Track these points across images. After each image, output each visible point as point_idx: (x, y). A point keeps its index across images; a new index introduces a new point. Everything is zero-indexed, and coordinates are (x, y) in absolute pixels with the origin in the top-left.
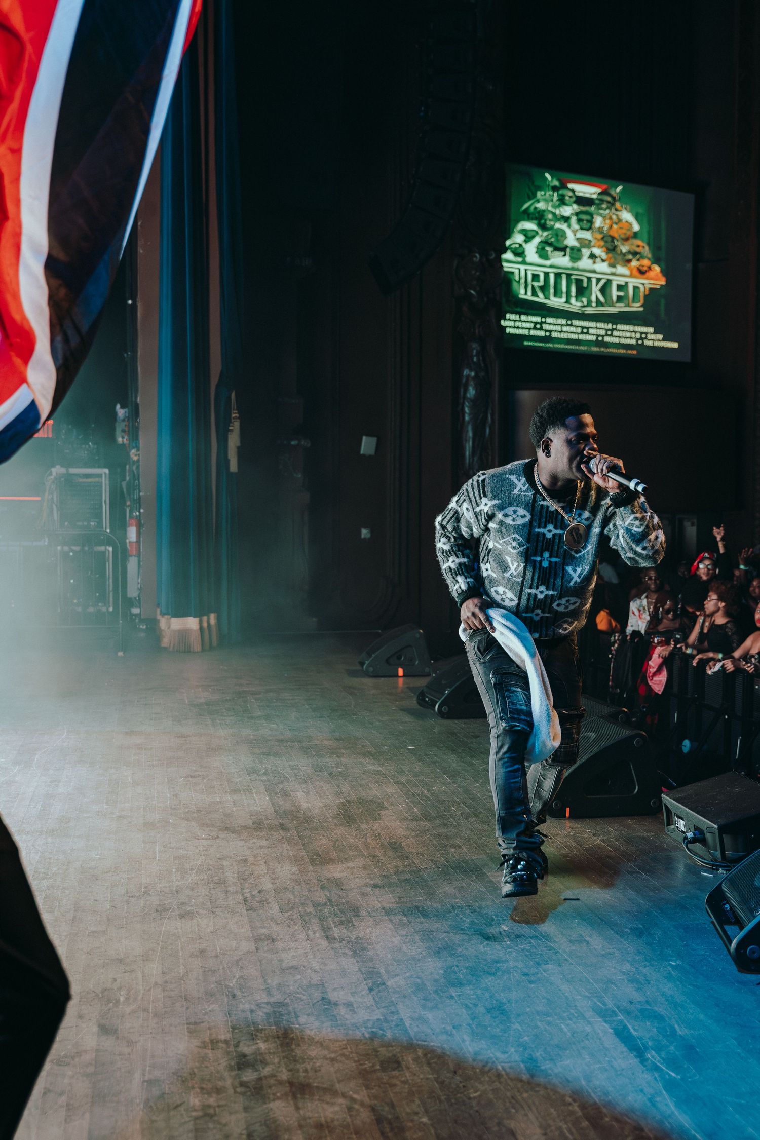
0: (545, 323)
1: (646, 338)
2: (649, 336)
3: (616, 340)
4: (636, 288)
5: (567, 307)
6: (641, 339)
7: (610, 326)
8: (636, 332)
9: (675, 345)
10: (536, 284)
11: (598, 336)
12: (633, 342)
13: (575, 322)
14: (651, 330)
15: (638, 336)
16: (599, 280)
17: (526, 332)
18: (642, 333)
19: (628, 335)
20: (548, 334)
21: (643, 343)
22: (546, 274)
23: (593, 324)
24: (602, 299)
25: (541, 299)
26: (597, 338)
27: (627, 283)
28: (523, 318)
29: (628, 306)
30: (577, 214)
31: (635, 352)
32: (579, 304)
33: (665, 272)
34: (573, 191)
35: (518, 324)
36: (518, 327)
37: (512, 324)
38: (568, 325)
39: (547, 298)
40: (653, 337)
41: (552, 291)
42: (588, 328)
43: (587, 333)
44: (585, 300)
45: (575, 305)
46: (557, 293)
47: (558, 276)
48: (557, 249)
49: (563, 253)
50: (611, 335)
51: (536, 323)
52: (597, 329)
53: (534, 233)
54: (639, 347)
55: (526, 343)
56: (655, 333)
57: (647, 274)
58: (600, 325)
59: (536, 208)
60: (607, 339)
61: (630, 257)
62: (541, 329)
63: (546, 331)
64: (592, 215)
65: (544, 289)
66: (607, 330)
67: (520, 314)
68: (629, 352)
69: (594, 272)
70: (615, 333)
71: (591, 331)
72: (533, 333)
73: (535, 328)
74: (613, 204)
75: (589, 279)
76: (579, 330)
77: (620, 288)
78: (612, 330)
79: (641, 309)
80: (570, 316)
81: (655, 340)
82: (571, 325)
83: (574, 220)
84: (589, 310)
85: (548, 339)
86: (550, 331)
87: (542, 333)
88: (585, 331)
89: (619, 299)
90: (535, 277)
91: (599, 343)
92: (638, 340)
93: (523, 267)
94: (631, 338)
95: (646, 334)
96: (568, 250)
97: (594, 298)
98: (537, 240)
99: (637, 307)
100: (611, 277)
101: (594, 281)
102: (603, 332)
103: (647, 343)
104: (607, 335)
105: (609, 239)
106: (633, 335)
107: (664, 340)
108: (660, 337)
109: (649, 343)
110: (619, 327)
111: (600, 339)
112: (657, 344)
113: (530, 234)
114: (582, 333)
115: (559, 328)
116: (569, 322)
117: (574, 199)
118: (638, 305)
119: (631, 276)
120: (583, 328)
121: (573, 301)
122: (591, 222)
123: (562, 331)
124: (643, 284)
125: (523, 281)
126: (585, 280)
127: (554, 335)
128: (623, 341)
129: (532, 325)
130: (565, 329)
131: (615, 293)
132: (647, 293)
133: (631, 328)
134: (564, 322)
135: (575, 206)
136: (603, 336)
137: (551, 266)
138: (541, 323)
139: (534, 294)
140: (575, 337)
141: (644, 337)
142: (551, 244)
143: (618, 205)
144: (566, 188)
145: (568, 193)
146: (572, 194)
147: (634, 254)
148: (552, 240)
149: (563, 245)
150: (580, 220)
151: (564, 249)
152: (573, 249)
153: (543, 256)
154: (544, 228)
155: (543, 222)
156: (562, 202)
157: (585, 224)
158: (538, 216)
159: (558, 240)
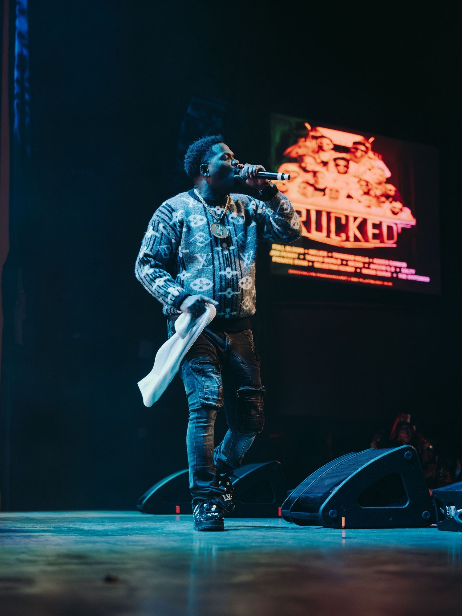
0: (308, 254)
1: (400, 272)
2: (403, 271)
3: (373, 273)
4: (390, 228)
6: (396, 272)
7: (367, 260)
8: (391, 266)
9: (426, 279)
11: (356, 268)
12: (388, 275)
13: (336, 255)
14: (404, 265)
15: (393, 269)
16: (355, 219)
17: (290, 262)
18: (396, 267)
19: (384, 268)
20: (311, 264)
21: (397, 276)
22: (308, 211)
23: (351, 257)
24: (359, 235)
26: (356, 270)
27: (381, 223)
28: (288, 248)
29: (382, 242)
30: (335, 160)
31: (390, 284)
32: (338, 238)
33: (414, 214)
34: (331, 141)
35: (283, 254)
36: (283, 257)
37: (277, 253)
38: (328, 257)
39: (309, 231)
40: (406, 271)
41: (313, 226)
42: (347, 261)
43: (347, 265)
44: (343, 236)
45: (335, 240)
46: (319, 228)
47: (319, 213)
48: (316, 189)
49: (322, 193)
50: (369, 268)
51: (299, 254)
52: (355, 262)
54: (394, 279)
55: (291, 271)
56: (408, 267)
57: (399, 215)
58: (358, 258)
59: (297, 153)
60: (365, 271)
61: (383, 199)
62: (304, 259)
63: (309, 261)
64: (348, 161)
65: (307, 224)
66: (364, 263)
67: (285, 244)
68: (386, 283)
69: (352, 211)
70: (372, 266)
71: (350, 263)
72: (297, 262)
73: (299, 258)
74: (366, 152)
75: (347, 217)
76: (339, 262)
77: (375, 226)
78: (369, 263)
79: (394, 246)
80: (330, 249)
81: (408, 273)
82: (332, 257)
83: (332, 164)
84: (348, 245)
85: (310, 268)
86: (313, 262)
87: (305, 263)
88: (345, 262)
89: (375, 236)
91: (356, 274)
92: (392, 273)
94: (386, 271)
95: (400, 268)
96: (327, 191)
97: (351, 235)
98: (299, 180)
99: (390, 244)
100: (366, 217)
101: (351, 220)
102: (361, 265)
103: (401, 276)
104: (364, 267)
105: (364, 183)
106: (388, 268)
107: (416, 274)
108: (413, 271)
109: (404, 276)
110: (376, 261)
111: (358, 270)
112: (410, 277)
114: (342, 264)
115: (321, 259)
116: (330, 254)
117: (332, 146)
118: (392, 242)
119: (385, 216)
120: (342, 260)
121: (333, 235)
122: (347, 167)
123: (323, 262)
124: (396, 224)
127: (317, 265)
128: (380, 273)
129: (296, 256)
130: (326, 260)
131: (370, 231)
132: (400, 230)
133: (386, 262)
134: (325, 254)
135: (333, 152)
136: (361, 269)
137: (312, 204)
138: (304, 254)
140: (335, 268)
141: (398, 270)
142: (312, 185)
143: (371, 154)
144: (322, 137)
145: (325, 142)
146: (329, 142)
147: (387, 196)
148: (312, 181)
149: (321, 186)
150: (337, 165)
151: (323, 190)
152: (331, 190)
153: (304, 195)
154: (305, 170)
155: (303, 165)
156: (321, 148)
157: (342, 169)
158: (299, 160)
159: (316, 182)
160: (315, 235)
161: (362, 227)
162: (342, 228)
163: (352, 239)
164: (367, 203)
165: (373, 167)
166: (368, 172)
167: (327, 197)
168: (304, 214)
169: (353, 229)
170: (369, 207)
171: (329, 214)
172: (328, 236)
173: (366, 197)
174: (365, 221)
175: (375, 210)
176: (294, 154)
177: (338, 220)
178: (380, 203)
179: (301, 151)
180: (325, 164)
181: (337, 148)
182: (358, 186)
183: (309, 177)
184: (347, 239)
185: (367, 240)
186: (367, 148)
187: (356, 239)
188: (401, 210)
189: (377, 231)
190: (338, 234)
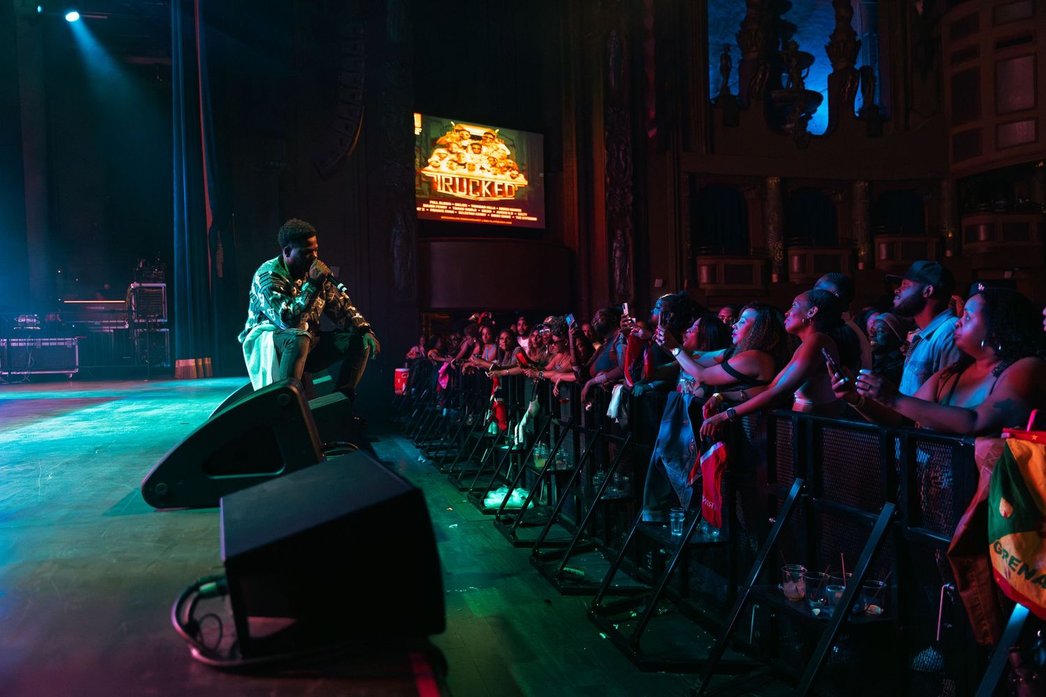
0: (454, 206)
1: (517, 215)
2: (519, 214)
3: (499, 216)
4: (510, 187)
5: (467, 197)
7: (494, 208)
8: (511, 212)
9: (535, 219)
10: (447, 184)
11: (487, 214)
12: (509, 217)
13: (473, 206)
14: (520, 210)
15: (512, 214)
16: (486, 182)
17: (443, 211)
18: (514, 212)
19: (506, 213)
21: (515, 218)
22: (454, 179)
23: (484, 207)
24: (489, 193)
25: (451, 192)
27: (504, 184)
28: (441, 203)
29: (505, 197)
30: (472, 145)
31: (510, 223)
32: (475, 196)
33: (526, 178)
34: (469, 132)
35: (438, 207)
36: (437, 208)
37: (433, 206)
38: (468, 207)
39: (455, 192)
40: (521, 214)
41: (458, 188)
42: (481, 209)
43: (481, 212)
44: (478, 193)
45: (472, 196)
46: (461, 189)
47: (461, 180)
48: (459, 164)
49: (463, 167)
50: (495, 213)
51: (448, 206)
52: (486, 210)
53: (445, 155)
54: (513, 220)
55: (443, 217)
56: (522, 212)
57: (516, 179)
58: (489, 207)
59: (445, 141)
60: (492, 215)
61: (505, 169)
62: (452, 209)
63: (455, 211)
64: (481, 146)
65: (453, 187)
66: (492, 210)
67: (438, 201)
68: (507, 223)
69: (483, 178)
70: (498, 212)
71: (483, 211)
72: (446, 211)
73: (448, 209)
74: (493, 140)
75: (481, 182)
76: (475, 210)
77: (500, 186)
78: (496, 210)
79: (513, 199)
80: (469, 202)
81: (522, 216)
82: (470, 207)
83: (470, 147)
84: (481, 199)
85: (456, 215)
86: (458, 211)
87: (452, 212)
88: (479, 210)
89: (500, 193)
90: (447, 180)
91: (488, 217)
92: (512, 216)
93: (439, 175)
94: (508, 215)
95: (517, 212)
96: (467, 165)
97: (484, 193)
98: (447, 159)
99: (510, 198)
100: (493, 181)
101: (483, 183)
102: (490, 212)
103: (517, 218)
104: (493, 213)
105: (492, 159)
106: (509, 213)
107: (528, 216)
108: (526, 214)
109: (520, 218)
110: (500, 208)
112: (524, 218)
113: (443, 156)
114: (477, 212)
115: (463, 209)
117: (470, 136)
118: (511, 196)
119: (506, 180)
120: (478, 209)
121: (471, 193)
122: (480, 149)
123: (464, 211)
124: (514, 185)
125: (439, 182)
126: (478, 182)
127: (460, 213)
128: (503, 217)
129: (446, 207)
130: (467, 209)
131: (497, 190)
132: (517, 189)
133: (508, 209)
134: (466, 205)
135: (470, 140)
136: (490, 214)
137: (456, 174)
138: (452, 206)
139: (447, 189)
140: (473, 214)
141: (515, 214)
142: (456, 162)
143: (496, 140)
144: (464, 130)
145: (465, 133)
146: (467, 133)
147: (508, 168)
148: (456, 159)
149: (463, 162)
150: (473, 149)
151: (464, 165)
152: (469, 164)
153: (451, 168)
154: (451, 152)
155: (450, 149)
156: (462, 138)
157: (477, 151)
158: (447, 146)
159: (460, 159)
160: (459, 194)
161: (491, 187)
162: (477, 188)
163: (484, 196)
164: (494, 171)
165: (498, 149)
166: (495, 152)
167: (466, 169)
168: (451, 180)
169: (485, 188)
170: (495, 174)
171: (468, 180)
172: (468, 194)
173: (493, 168)
174: (492, 184)
175: (499, 176)
176: (443, 143)
177: (474, 183)
178: (503, 172)
179: (449, 140)
180: (465, 148)
181: (473, 137)
182: (488, 161)
183: (454, 157)
184: (481, 196)
185: (494, 197)
186: (494, 136)
187: (487, 195)
188: (518, 175)
189: (501, 190)
190: (474, 192)
